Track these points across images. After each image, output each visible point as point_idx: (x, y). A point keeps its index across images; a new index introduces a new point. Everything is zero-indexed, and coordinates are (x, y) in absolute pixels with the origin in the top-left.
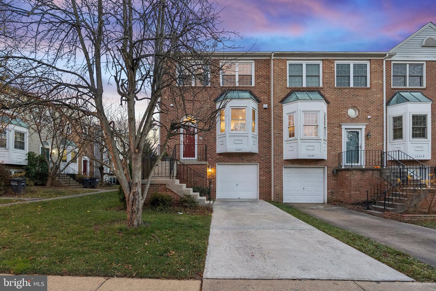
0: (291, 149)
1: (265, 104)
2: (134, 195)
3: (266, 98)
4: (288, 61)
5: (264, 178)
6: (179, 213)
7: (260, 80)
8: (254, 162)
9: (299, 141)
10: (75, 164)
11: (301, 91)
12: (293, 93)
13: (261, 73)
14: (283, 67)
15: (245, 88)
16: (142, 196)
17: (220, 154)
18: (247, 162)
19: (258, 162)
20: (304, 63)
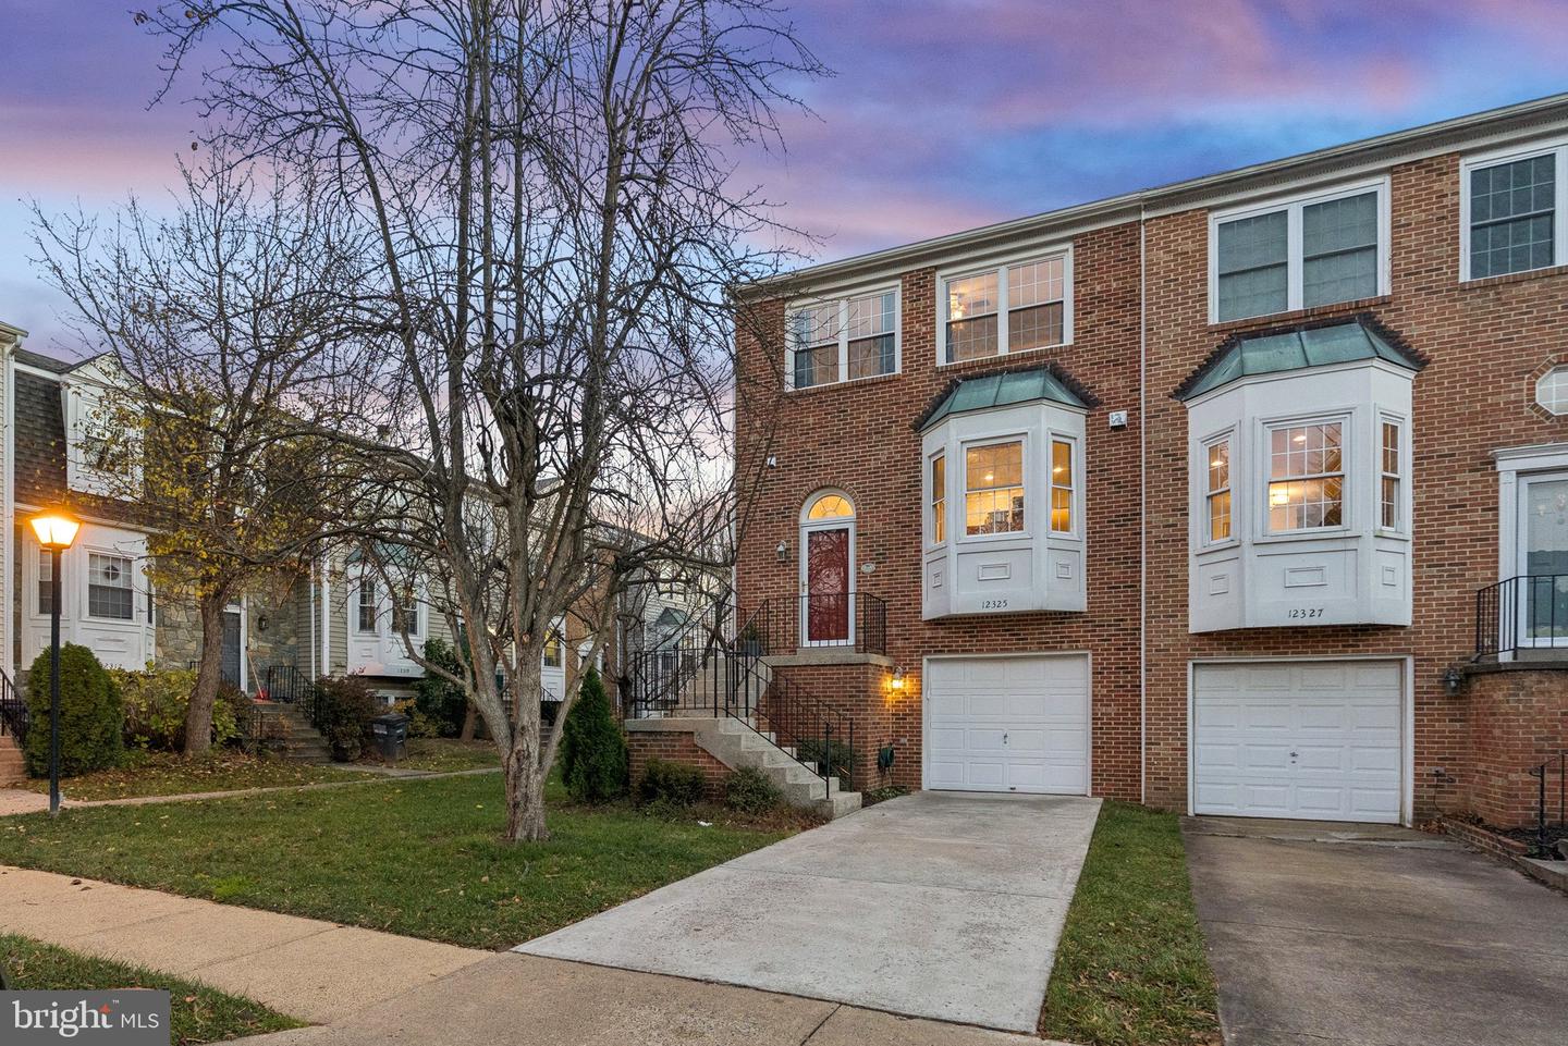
0: (1219, 586)
1: (1115, 409)
2: (518, 760)
3: (1121, 383)
4: (1211, 216)
5: (1109, 710)
6: (702, 823)
7: (1094, 317)
8: (1071, 648)
9: (1249, 554)
10: (556, 669)
11: (1275, 333)
12: (1233, 346)
13: (1098, 288)
14: (1190, 246)
15: (1032, 358)
16: (540, 763)
17: (937, 623)
18: (1040, 649)
19: (1087, 648)
20: (1294, 207)
